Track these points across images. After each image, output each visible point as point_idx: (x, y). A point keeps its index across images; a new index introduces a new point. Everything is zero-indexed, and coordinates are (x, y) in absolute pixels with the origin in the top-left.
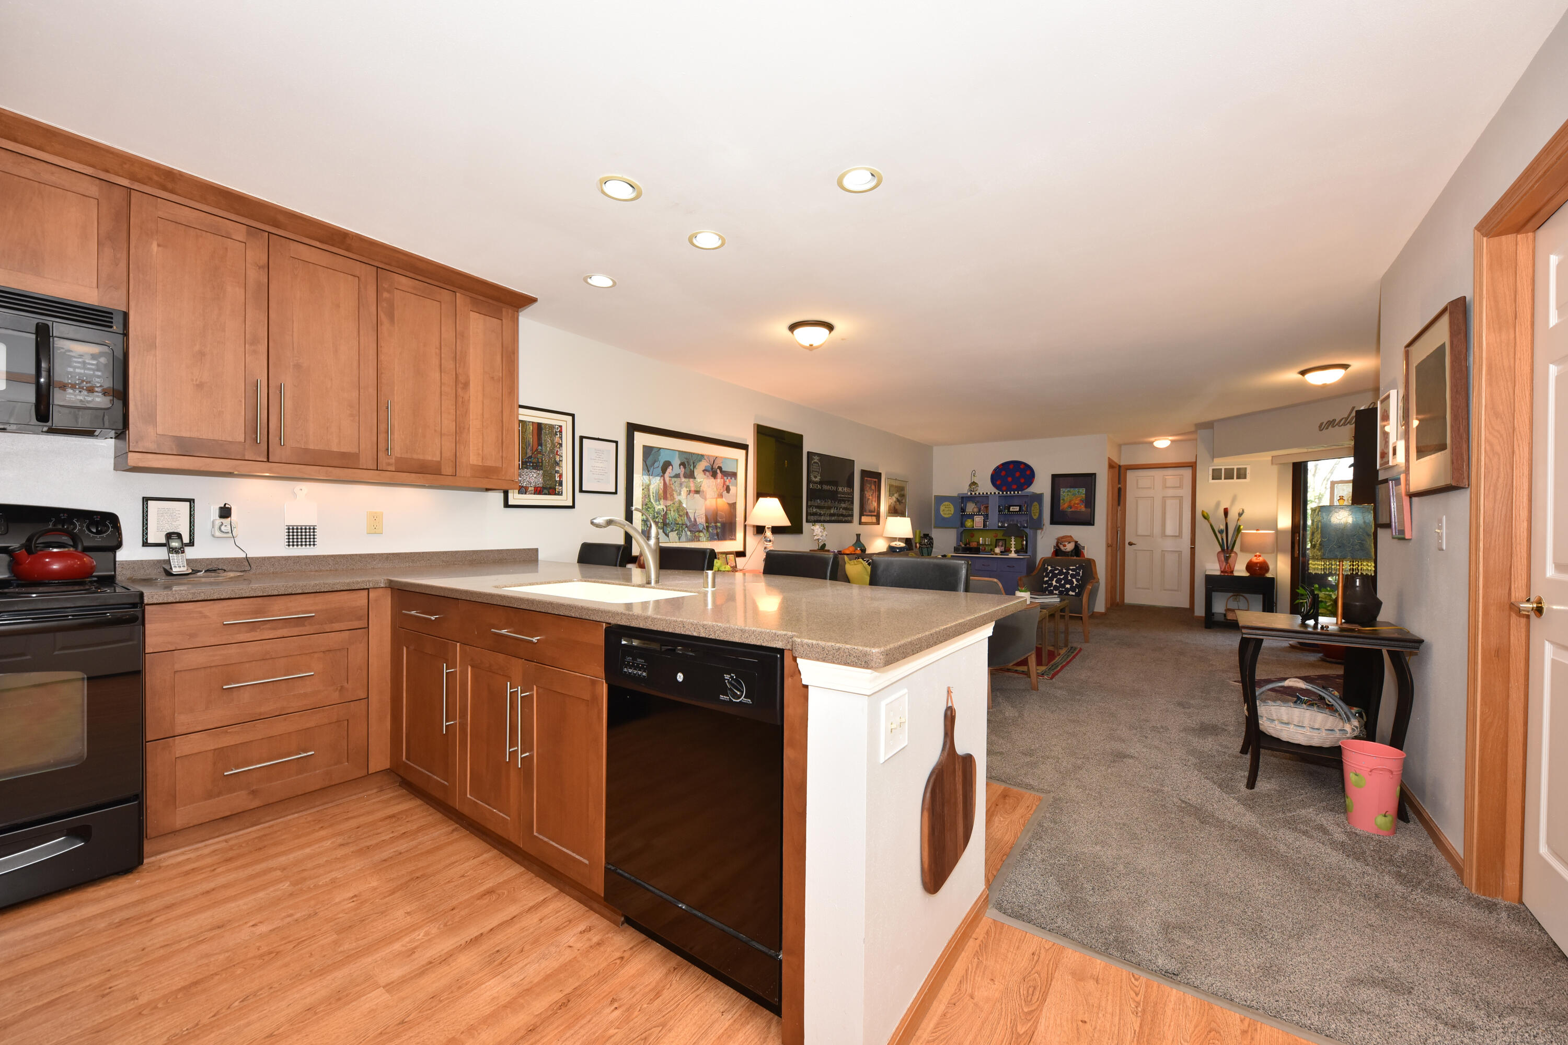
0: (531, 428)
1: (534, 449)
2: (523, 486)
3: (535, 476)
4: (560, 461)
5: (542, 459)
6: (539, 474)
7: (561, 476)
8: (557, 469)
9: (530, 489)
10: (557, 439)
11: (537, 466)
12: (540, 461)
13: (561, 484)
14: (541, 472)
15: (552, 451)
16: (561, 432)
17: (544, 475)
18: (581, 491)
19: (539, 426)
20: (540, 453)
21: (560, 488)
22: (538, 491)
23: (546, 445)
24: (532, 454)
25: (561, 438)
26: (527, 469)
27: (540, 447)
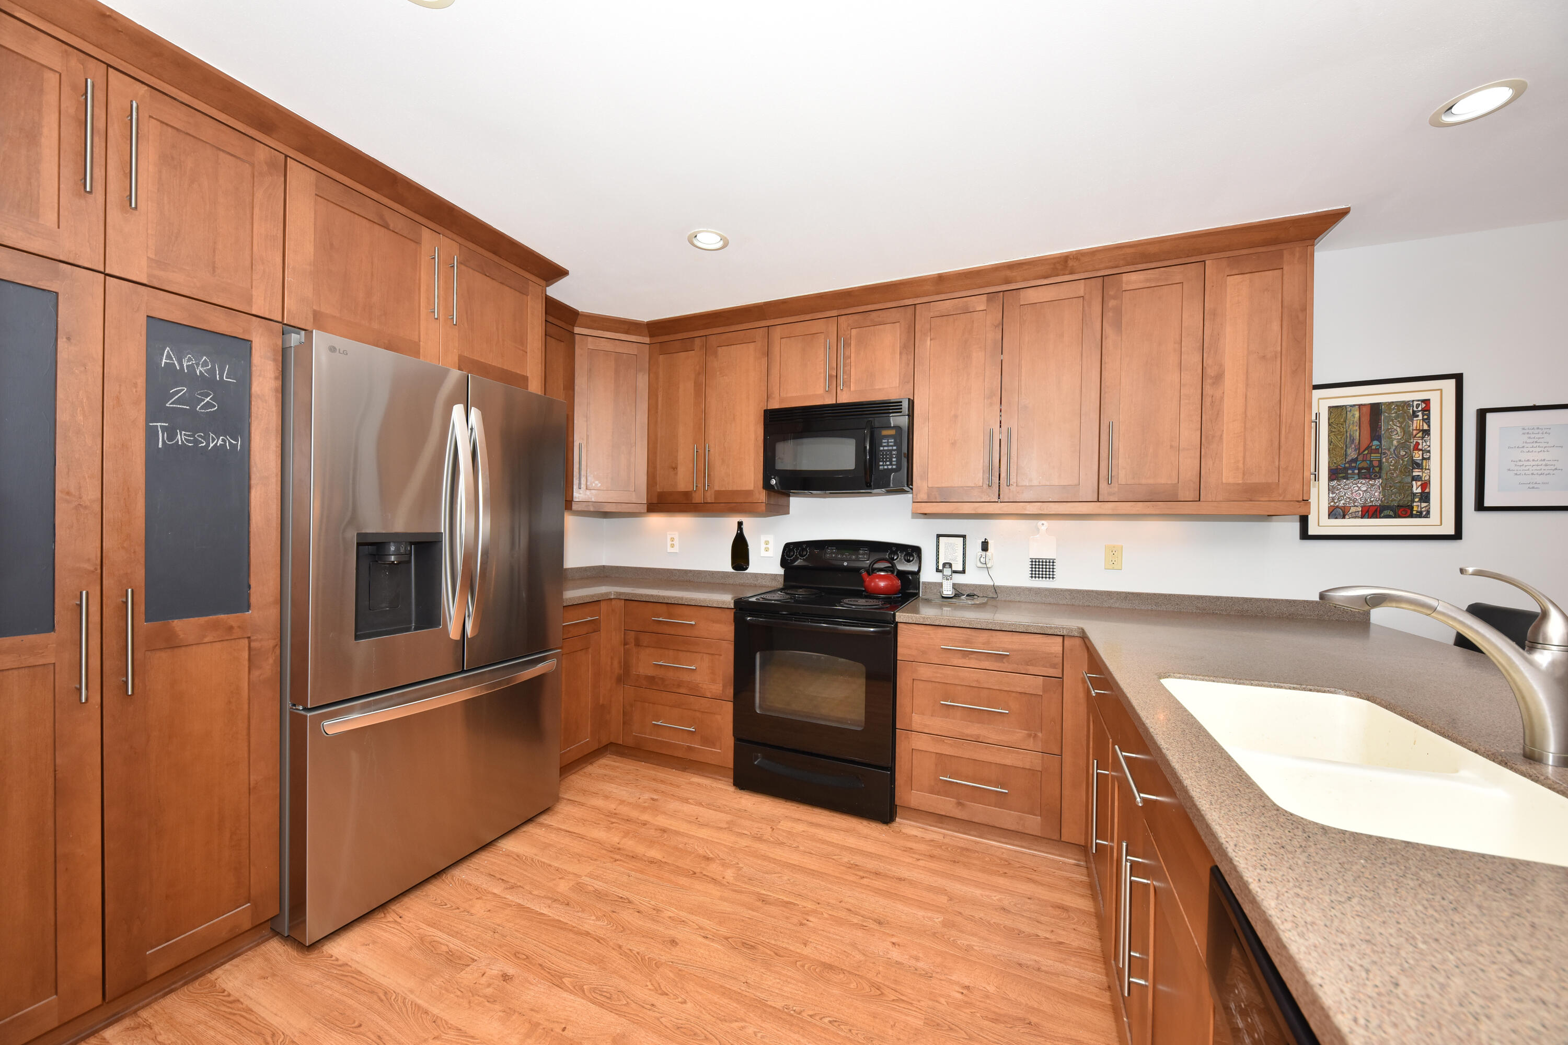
0: (1357, 415)
1: (1364, 446)
2: (1337, 507)
3: (1364, 489)
4: (1423, 459)
5: (1380, 462)
6: (1373, 485)
7: (1426, 485)
8: (1414, 474)
9: (1353, 510)
10: (1417, 423)
11: (1369, 472)
12: (1376, 463)
13: (1425, 497)
14: (1378, 482)
15: (1403, 445)
16: (1426, 410)
17: (1384, 487)
18: (1480, 506)
19: (1375, 410)
20: (1376, 451)
21: (1424, 505)
22: (1370, 512)
23: (1390, 438)
24: (1359, 454)
25: (1427, 420)
26: (1347, 479)
27: (1376, 443)
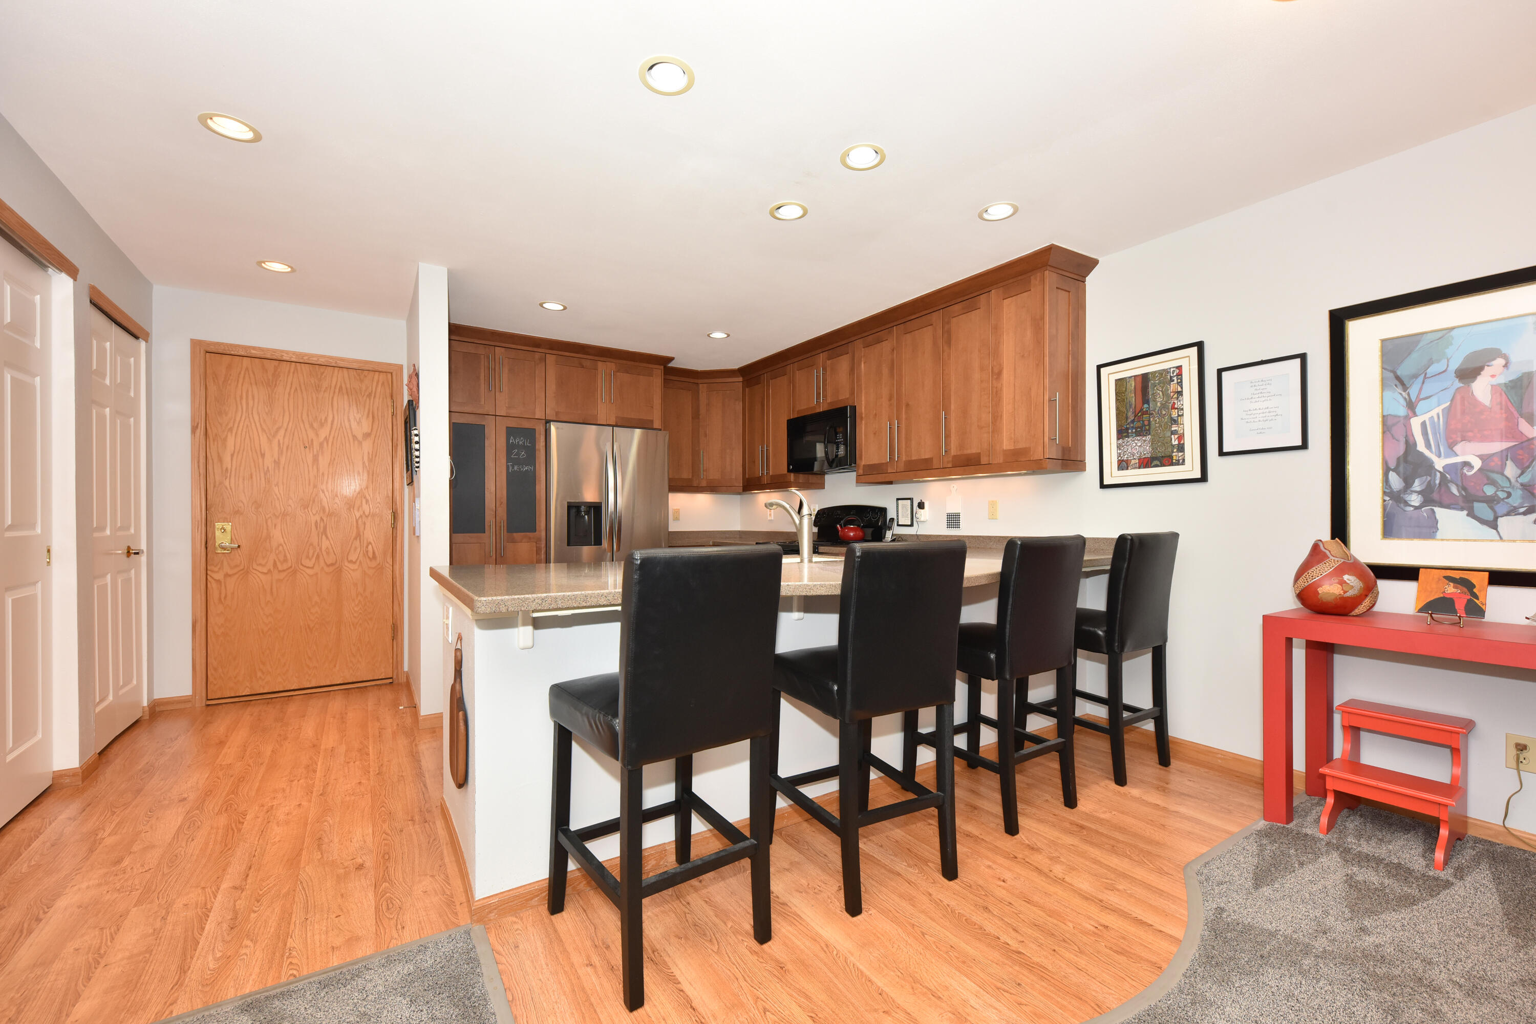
0: (1133, 385)
1: (1138, 409)
2: (1123, 461)
3: (1139, 444)
4: (1179, 416)
5: (1149, 421)
6: (1145, 441)
7: (1181, 437)
8: (1173, 429)
9: (1133, 462)
10: (1173, 386)
11: (1142, 431)
12: (1146, 423)
13: (1181, 448)
14: (1148, 438)
15: (1164, 406)
16: (1180, 375)
17: (1153, 442)
18: (1222, 453)
19: (1145, 377)
20: (1146, 413)
21: (1180, 454)
22: (1146, 463)
23: (1155, 401)
24: (1135, 416)
25: (1180, 383)
26: (1128, 437)
27: (1146, 406)
